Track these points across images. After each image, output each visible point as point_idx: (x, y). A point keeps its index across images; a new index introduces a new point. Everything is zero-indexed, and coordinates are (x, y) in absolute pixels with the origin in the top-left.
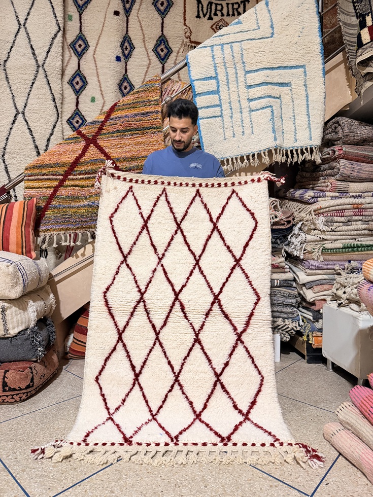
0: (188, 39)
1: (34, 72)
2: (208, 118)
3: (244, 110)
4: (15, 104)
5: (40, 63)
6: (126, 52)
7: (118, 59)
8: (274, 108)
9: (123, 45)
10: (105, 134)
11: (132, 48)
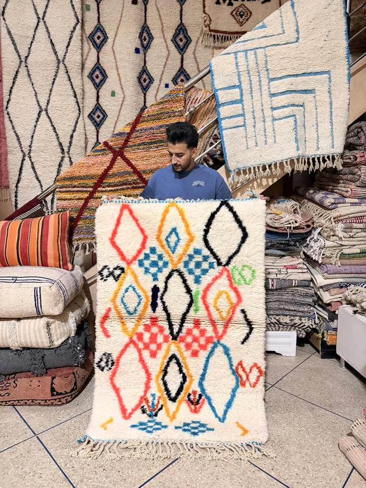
0: (208, 28)
1: (55, 68)
2: (232, 128)
3: (267, 119)
4: (38, 101)
5: (61, 58)
6: (145, 43)
7: (137, 51)
8: (297, 117)
9: (142, 35)
10: (131, 146)
11: (151, 38)
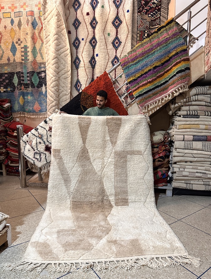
7: (97, 55)
11: (90, 62)
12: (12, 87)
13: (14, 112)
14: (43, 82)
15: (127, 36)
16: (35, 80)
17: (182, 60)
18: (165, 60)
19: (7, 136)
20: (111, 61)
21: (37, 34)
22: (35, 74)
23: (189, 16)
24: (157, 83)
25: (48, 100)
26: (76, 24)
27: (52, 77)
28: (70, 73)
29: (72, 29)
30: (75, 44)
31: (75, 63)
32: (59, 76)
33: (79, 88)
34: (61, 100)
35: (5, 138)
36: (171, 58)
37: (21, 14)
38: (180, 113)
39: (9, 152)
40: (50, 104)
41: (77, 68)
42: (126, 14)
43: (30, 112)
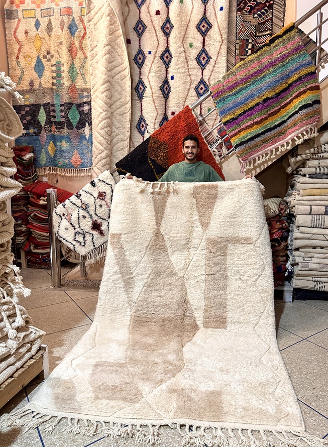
7: (172, 78)
11: (162, 89)
12: (36, 128)
13: (39, 167)
14: (85, 119)
15: (220, 48)
16: (74, 117)
17: (308, 89)
18: (281, 89)
19: (29, 206)
20: (194, 87)
21: (77, 44)
22: (74, 107)
23: (319, 19)
24: (269, 124)
25: (94, 149)
26: (139, 28)
27: (101, 113)
28: (129, 105)
29: (133, 36)
30: (136, 60)
31: (138, 90)
32: (113, 111)
33: (143, 129)
34: (115, 148)
35: (25, 208)
36: (290, 85)
37: (52, 12)
38: (304, 170)
39: (31, 230)
40: (97, 156)
41: (141, 97)
42: (219, 13)
43: (65, 168)
